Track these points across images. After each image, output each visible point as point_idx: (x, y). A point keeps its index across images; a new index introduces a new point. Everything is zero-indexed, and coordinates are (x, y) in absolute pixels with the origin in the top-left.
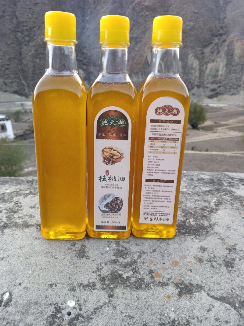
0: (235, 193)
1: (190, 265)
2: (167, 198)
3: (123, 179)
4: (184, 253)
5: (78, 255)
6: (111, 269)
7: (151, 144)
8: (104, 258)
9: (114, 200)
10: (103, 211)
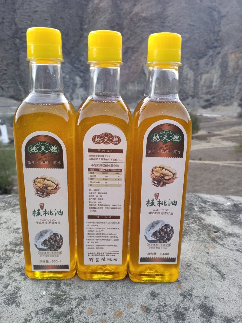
0: (204, 220)
2: (114, 236)
3: (61, 213)
4: (131, 300)
5: (7, 301)
6: (42, 320)
7: (91, 176)
8: (37, 305)
9: (52, 237)
10: (40, 249)
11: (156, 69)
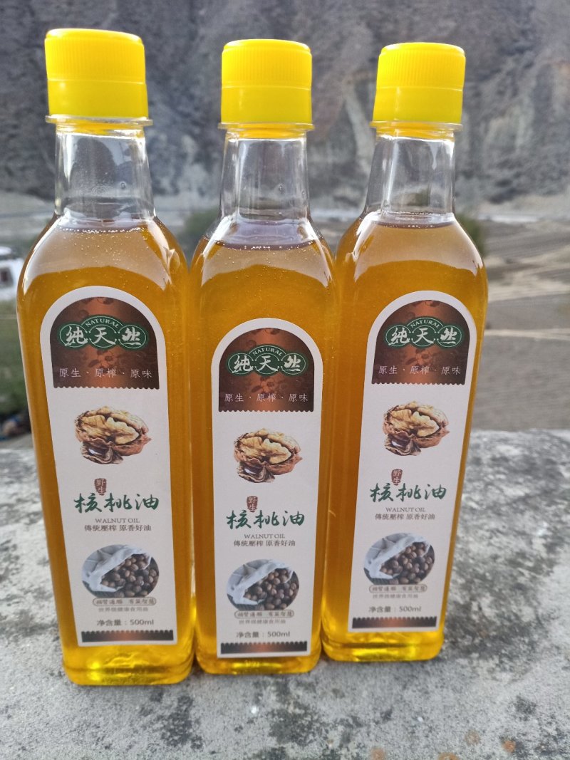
3: (299, 520)
9: (273, 577)
10: (241, 607)
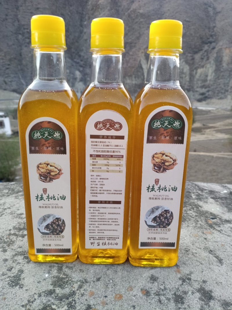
0: (201, 207)
1: (135, 300)
2: (115, 221)
4: (131, 283)
5: (11, 283)
6: (44, 301)
7: (93, 162)
8: (40, 287)
9: (55, 221)
10: (43, 233)
11: (157, 56)
